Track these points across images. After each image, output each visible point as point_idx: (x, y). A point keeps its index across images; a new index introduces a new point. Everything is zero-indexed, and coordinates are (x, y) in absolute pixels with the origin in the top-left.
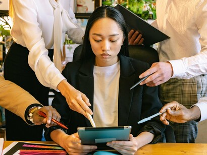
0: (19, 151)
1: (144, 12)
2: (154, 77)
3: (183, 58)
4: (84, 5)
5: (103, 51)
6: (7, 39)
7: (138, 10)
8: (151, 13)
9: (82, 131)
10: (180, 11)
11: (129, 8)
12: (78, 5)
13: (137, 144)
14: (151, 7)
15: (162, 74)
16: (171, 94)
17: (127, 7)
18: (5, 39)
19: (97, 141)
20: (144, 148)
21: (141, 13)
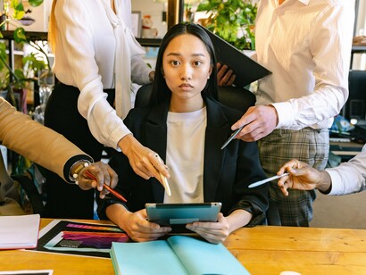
0: (62, 233)
1: (238, 40)
2: (252, 127)
3: (291, 100)
4: (153, 27)
5: (183, 79)
6: (42, 73)
7: (230, 37)
8: (248, 40)
9: (153, 208)
10: (288, 31)
11: (217, 33)
12: (144, 27)
13: (228, 226)
14: (249, 32)
15: (264, 124)
16: (271, 158)
17: (214, 32)
18: (39, 73)
19: (172, 221)
20: (238, 233)
21: (235, 40)
